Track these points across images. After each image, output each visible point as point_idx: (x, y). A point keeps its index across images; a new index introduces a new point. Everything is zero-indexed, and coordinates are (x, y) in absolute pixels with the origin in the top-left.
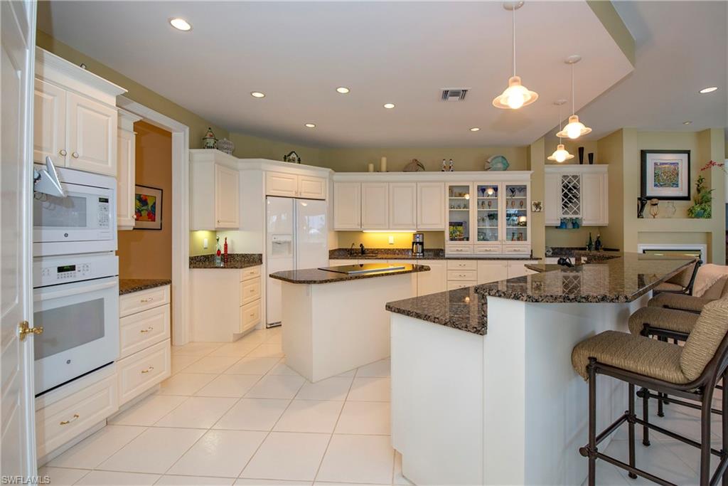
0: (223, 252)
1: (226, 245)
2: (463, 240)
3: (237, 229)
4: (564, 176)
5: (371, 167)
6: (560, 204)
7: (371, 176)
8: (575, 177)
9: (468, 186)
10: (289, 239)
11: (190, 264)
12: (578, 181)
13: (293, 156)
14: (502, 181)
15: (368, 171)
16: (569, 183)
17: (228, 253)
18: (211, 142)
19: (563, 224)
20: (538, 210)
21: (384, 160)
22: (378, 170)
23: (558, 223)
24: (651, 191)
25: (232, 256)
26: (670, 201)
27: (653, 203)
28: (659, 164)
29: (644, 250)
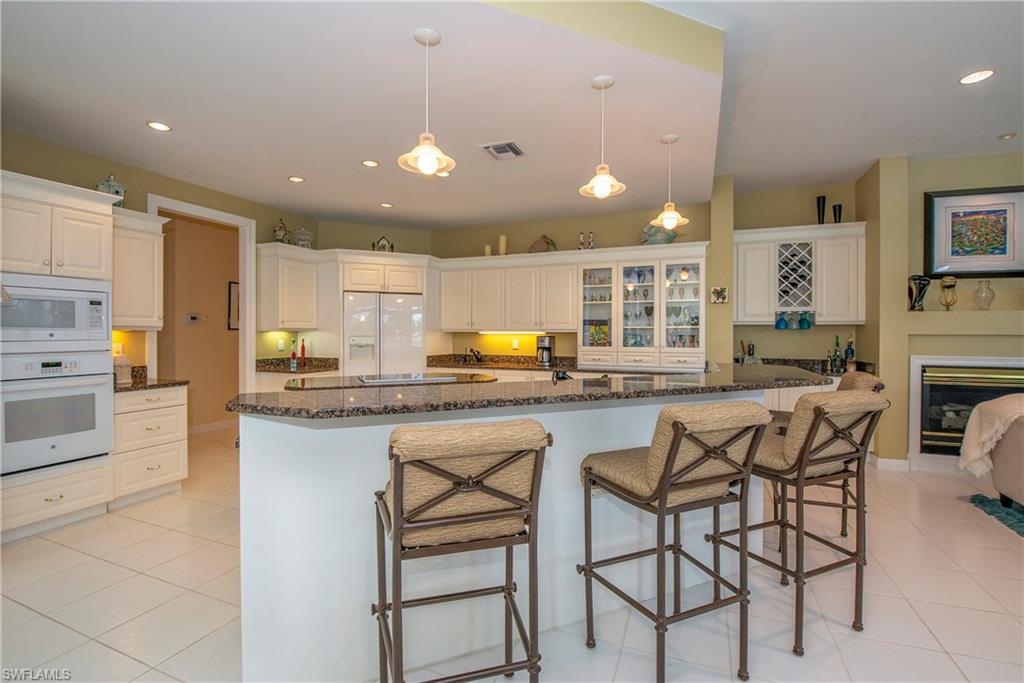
0: (299, 355)
1: (303, 348)
2: (604, 345)
3: (316, 330)
4: (783, 246)
5: (488, 249)
6: (775, 290)
7: (487, 261)
8: (804, 245)
9: (610, 269)
10: (370, 341)
11: (257, 366)
12: (810, 253)
13: (382, 242)
14: (660, 260)
15: (484, 255)
16: (792, 256)
17: (306, 356)
18: (281, 234)
19: (781, 323)
20: (721, 300)
21: (503, 240)
22: (495, 252)
23: (772, 320)
24: (944, 262)
25: (310, 359)
26: (984, 280)
27: (945, 284)
28: (962, 215)
29: (923, 366)
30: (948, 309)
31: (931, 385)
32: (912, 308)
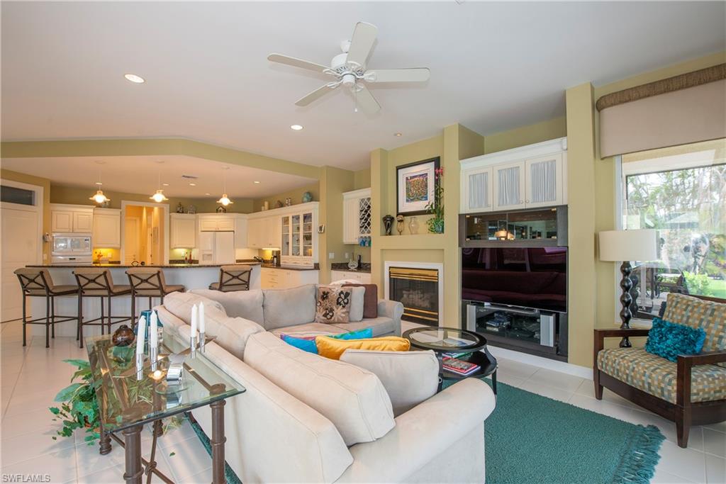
0: (188, 259)
1: (190, 256)
4: (362, 200)
6: (358, 225)
8: (369, 199)
9: (289, 217)
13: (220, 208)
14: (302, 211)
16: (365, 205)
17: (192, 259)
18: (178, 209)
20: (321, 231)
23: (357, 241)
24: (403, 207)
26: (413, 217)
27: (398, 220)
28: (410, 178)
29: (390, 267)
30: (400, 234)
31: (394, 279)
32: (386, 234)
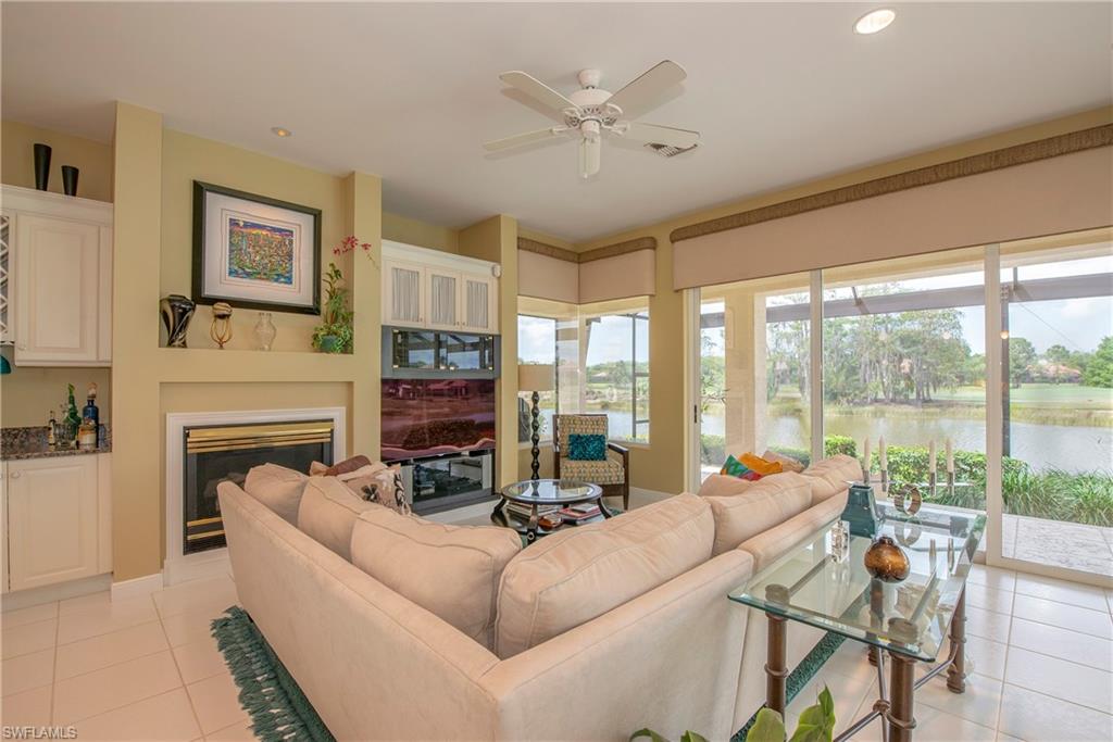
24: (219, 283)
26: (266, 312)
27: (218, 312)
28: (242, 224)
29: (185, 428)
30: (221, 347)
31: (198, 454)
32: (171, 343)
